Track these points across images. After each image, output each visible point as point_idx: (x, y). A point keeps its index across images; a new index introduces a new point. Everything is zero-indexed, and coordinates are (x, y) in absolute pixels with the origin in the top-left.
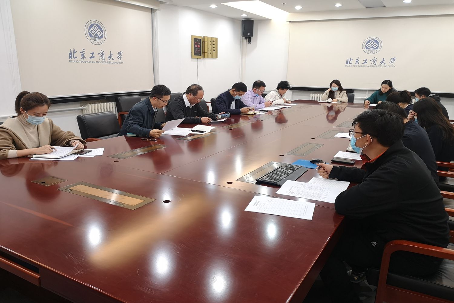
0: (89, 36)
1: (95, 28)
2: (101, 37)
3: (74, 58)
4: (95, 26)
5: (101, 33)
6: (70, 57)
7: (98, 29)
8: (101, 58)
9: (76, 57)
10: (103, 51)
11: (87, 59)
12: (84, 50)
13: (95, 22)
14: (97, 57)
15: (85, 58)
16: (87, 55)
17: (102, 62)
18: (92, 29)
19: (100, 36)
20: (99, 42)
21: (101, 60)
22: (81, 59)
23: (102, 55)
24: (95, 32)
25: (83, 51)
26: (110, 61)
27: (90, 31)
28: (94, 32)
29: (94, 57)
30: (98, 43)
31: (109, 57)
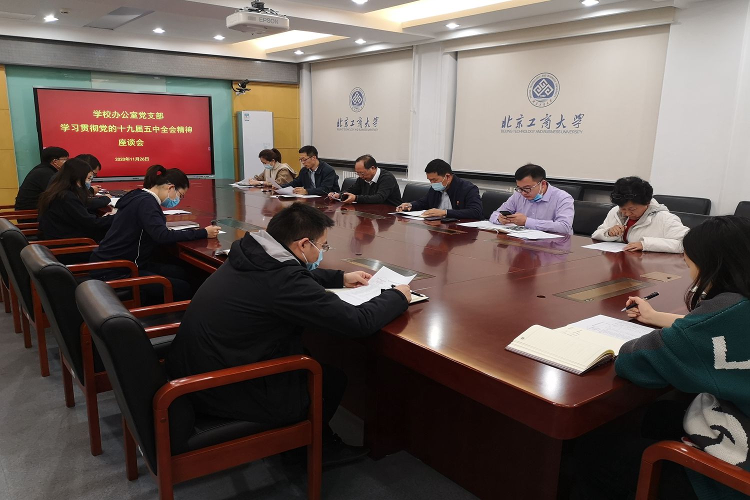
0: (532, 96)
1: (544, 84)
2: (551, 95)
3: (508, 127)
4: (544, 82)
5: (550, 90)
6: (503, 126)
7: (546, 85)
8: (545, 125)
9: (511, 126)
10: (549, 116)
11: (525, 127)
12: (522, 115)
13: (545, 76)
14: (538, 124)
15: (522, 126)
16: (525, 122)
17: (545, 132)
18: (538, 86)
19: (548, 94)
20: (546, 103)
21: (545, 128)
22: (516, 127)
23: (547, 121)
24: (543, 89)
25: (521, 117)
26: (558, 129)
27: (534, 90)
28: (541, 89)
29: (534, 125)
30: (544, 104)
31: (557, 124)
